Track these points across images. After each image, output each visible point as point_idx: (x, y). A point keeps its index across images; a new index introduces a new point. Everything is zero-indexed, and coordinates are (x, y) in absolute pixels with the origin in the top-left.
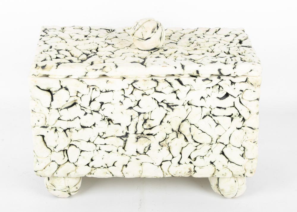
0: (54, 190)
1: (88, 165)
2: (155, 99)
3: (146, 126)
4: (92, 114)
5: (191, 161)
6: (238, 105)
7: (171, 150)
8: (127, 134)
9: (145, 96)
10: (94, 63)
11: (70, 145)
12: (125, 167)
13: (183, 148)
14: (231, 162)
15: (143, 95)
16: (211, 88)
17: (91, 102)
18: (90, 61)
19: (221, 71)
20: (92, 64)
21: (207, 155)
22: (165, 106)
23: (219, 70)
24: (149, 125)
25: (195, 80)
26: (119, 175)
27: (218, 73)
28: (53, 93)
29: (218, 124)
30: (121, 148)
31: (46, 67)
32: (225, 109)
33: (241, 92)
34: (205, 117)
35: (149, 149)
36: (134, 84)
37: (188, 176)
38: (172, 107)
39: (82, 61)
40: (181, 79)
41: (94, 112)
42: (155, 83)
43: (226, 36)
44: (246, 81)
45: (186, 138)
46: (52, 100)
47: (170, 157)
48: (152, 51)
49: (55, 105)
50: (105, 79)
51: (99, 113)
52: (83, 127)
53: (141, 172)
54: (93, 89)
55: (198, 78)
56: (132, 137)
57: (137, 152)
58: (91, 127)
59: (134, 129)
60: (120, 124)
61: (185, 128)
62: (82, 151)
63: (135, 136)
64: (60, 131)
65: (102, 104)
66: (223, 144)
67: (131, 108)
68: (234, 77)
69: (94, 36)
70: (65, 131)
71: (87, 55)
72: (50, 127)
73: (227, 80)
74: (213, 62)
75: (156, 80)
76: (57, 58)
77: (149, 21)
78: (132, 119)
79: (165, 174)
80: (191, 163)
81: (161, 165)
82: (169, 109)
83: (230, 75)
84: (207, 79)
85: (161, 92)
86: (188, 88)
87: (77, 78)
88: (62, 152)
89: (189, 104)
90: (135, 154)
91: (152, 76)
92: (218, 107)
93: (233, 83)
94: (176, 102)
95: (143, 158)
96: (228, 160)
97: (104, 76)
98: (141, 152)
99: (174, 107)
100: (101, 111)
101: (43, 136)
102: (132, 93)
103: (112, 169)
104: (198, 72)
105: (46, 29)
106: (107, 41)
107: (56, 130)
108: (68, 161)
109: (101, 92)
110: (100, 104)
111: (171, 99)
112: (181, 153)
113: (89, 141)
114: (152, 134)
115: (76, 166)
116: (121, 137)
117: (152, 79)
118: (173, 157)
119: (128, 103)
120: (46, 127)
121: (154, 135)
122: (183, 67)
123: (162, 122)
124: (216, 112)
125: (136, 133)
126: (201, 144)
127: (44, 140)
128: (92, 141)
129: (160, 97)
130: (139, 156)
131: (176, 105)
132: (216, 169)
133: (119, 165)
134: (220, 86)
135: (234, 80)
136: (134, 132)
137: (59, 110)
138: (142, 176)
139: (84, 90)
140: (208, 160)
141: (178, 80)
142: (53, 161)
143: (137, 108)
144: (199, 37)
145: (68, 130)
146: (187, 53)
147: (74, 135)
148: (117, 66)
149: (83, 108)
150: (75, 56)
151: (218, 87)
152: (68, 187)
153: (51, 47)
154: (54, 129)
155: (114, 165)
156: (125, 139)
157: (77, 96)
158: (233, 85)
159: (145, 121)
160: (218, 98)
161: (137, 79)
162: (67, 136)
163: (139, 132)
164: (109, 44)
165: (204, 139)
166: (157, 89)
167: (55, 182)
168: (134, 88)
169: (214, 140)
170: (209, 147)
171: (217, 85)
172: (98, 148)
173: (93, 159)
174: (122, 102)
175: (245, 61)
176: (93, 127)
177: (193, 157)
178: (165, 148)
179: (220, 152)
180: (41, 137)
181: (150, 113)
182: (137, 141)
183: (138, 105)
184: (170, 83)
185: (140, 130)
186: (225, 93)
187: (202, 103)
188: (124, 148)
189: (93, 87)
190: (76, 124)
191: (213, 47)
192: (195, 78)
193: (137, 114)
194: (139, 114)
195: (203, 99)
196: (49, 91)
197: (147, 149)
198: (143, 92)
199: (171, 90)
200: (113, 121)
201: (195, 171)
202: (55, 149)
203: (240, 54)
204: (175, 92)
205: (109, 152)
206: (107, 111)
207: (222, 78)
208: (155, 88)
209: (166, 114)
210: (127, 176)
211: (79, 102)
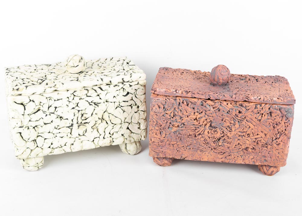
0: (29, 167)
1: (49, 147)
2: (87, 101)
3: (83, 118)
4: (50, 115)
5: (111, 135)
6: (134, 98)
7: (98, 131)
8: (72, 125)
9: (81, 100)
10: (48, 83)
11: (38, 136)
12: (72, 145)
13: (105, 128)
14: (133, 133)
15: (80, 99)
16: (119, 90)
17: (49, 107)
18: (45, 82)
19: (124, 79)
20: (47, 84)
21: (119, 131)
22: (93, 104)
23: (123, 79)
24: (85, 117)
25: (109, 87)
26: (69, 151)
27: (122, 81)
28: (25, 105)
29: (124, 111)
30: (70, 133)
31: (19, 89)
32: (127, 101)
33: (136, 91)
34: (117, 108)
35: (86, 132)
36: (74, 94)
37: (110, 145)
38: (97, 105)
39: (40, 83)
40: (102, 87)
41: (52, 114)
42: (87, 91)
43: (118, 61)
44: (138, 84)
45: (107, 122)
46: (25, 109)
47: (98, 135)
48: (80, 74)
49: (27, 112)
50: (56, 92)
51: (54, 114)
52: (45, 124)
53: (82, 147)
54: (50, 99)
55: (111, 85)
56: (75, 126)
57: (79, 135)
58: (50, 123)
59: (76, 121)
60: (67, 119)
61: (106, 116)
62: (45, 139)
63: (77, 125)
64: (31, 128)
65: (56, 108)
66: (128, 122)
67: (73, 108)
68: (131, 82)
69: (40, 69)
70: (34, 128)
71: (42, 80)
72: (25, 127)
73: (127, 84)
74: (118, 75)
75: (87, 90)
76: (24, 83)
77: (76, 55)
78: (74, 115)
79: (96, 146)
80: (110, 137)
81: (93, 141)
82: (96, 106)
83: (129, 81)
84: (116, 85)
85: (90, 96)
86: (106, 92)
87: (39, 93)
88: (33, 142)
89: (107, 102)
90: (78, 136)
91: (84, 87)
92: (123, 101)
93: (130, 86)
94: (99, 101)
95: (82, 138)
96: (131, 132)
97: (56, 90)
98: (81, 134)
99: (99, 105)
100: (55, 113)
101: (20, 133)
102: (73, 99)
103: (64, 148)
104: (110, 82)
105: (8, 69)
106: (49, 71)
107: (28, 128)
108: (37, 146)
109: (55, 100)
110: (55, 108)
111: (97, 100)
112: (104, 132)
113: (49, 132)
114: (87, 123)
115: (42, 149)
116: (68, 127)
117: (85, 89)
118: (100, 135)
119: (72, 105)
120: (22, 127)
121: (88, 123)
122: (102, 80)
123: (92, 114)
124: (122, 104)
125: (77, 123)
126: (115, 124)
127: (21, 136)
128: (51, 132)
129: (90, 100)
130: (80, 137)
131: (99, 103)
132: (125, 138)
133: (68, 145)
134: (124, 89)
135: (131, 84)
136: (76, 123)
137: (30, 115)
138: (83, 149)
139: (44, 100)
140: (120, 133)
141: (100, 88)
142: (28, 148)
143: (77, 108)
144: (103, 63)
145: (36, 127)
146: (101, 72)
147: (40, 130)
148: (63, 84)
149: (44, 112)
150: (34, 81)
151: (123, 89)
152: (37, 163)
153: (17, 78)
154: (27, 128)
155: (65, 145)
156: (71, 128)
157: (40, 105)
158: (131, 87)
159: (82, 115)
160: (123, 96)
161: (76, 90)
162: (36, 131)
163: (79, 122)
164: (52, 73)
165: (117, 121)
166: (88, 95)
167: (29, 161)
168: (74, 95)
169: (123, 121)
170: (120, 126)
171: (122, 88)
172: (55, 136)
173: (53, 143)
174: (68, 105)
175: (135, 73)
176: (51, 123)
177: (111, 133)
178: (95, 130)
179: (126, 128)
180: (19, 134)
181: (85, 110)
182: (78, 128)
183: (77, 106)
184: (95, 90)
185: (80, 121)
186: (127, 92)
187: (115, 100)
188: (71, 134)
189: (50, 98)
190: (41, 123)
191: (114, 68)
192: (109, 86)
193: (77, 112)
194: (79, 111)
195: (115, 98)
196: (22, 104)
197: (85, 132)
198: (79, 98)
199: (96, 94)
200: (63, 118)
201: (113, 142)
202: (28, 140)
203: (130, 69)
204: (98, 95)
205: (62, 137)
206: (59, 112)
207: (124, 83)
208: (86, 94)
209: (94, 109)
210: (73, 151)
211: (41, 108)
